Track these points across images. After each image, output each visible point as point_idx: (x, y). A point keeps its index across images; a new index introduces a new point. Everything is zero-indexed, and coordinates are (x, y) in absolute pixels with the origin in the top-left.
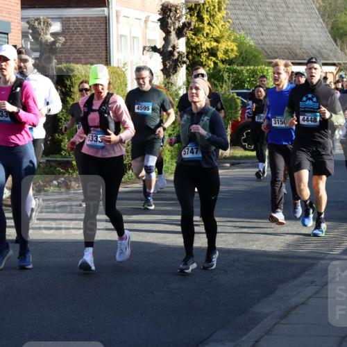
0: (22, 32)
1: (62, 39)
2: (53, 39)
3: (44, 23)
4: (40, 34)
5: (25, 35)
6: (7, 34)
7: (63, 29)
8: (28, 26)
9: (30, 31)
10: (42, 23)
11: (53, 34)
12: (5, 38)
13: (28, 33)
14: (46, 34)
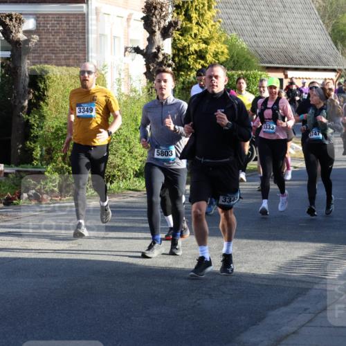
1: (36, 38)
2: (26, 38)
3: (16, 20)
4: (12, 32)
7: (37, 26)
9: (1, 28)
10: (14, 20)
11: (26, 32)
14: (19, 32)
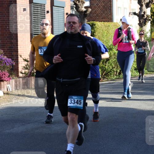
0: (71, 7)
1: (90, 10)
2: (85, 10)
3: (81, 2)
4: (79, 7)
5: (72, 8)
6: (64, 7)
7: (90, 5)
8: (73, 3)
9: (75, 6)
10: (80, 2)
11: (85, 7)
12: (63, 9)
13: (73, 7)
14: (82, 7)
